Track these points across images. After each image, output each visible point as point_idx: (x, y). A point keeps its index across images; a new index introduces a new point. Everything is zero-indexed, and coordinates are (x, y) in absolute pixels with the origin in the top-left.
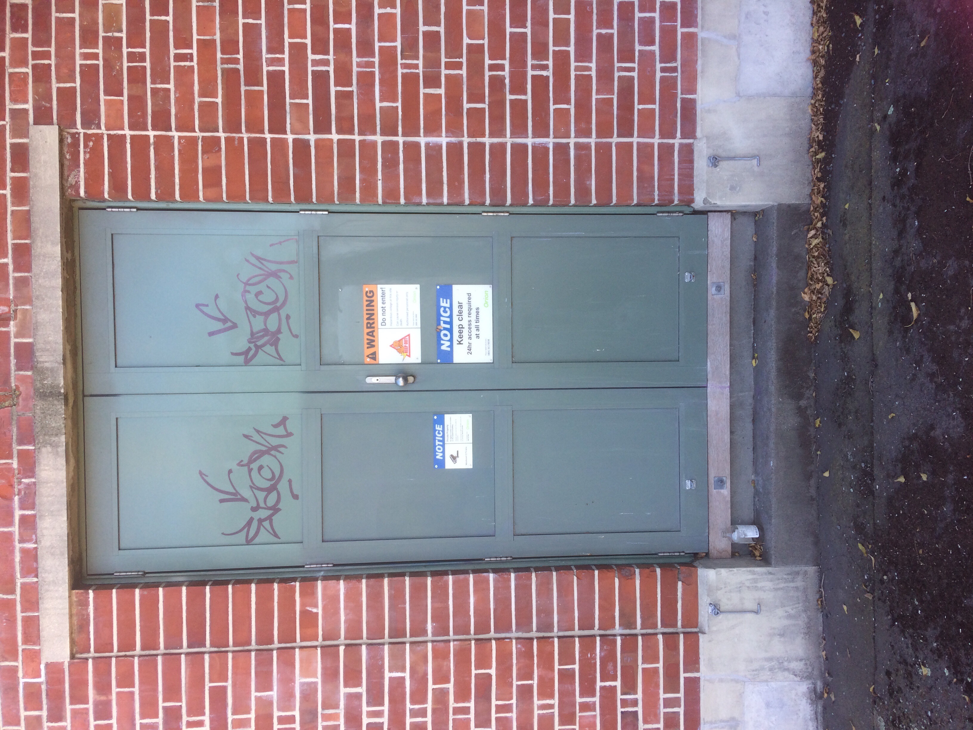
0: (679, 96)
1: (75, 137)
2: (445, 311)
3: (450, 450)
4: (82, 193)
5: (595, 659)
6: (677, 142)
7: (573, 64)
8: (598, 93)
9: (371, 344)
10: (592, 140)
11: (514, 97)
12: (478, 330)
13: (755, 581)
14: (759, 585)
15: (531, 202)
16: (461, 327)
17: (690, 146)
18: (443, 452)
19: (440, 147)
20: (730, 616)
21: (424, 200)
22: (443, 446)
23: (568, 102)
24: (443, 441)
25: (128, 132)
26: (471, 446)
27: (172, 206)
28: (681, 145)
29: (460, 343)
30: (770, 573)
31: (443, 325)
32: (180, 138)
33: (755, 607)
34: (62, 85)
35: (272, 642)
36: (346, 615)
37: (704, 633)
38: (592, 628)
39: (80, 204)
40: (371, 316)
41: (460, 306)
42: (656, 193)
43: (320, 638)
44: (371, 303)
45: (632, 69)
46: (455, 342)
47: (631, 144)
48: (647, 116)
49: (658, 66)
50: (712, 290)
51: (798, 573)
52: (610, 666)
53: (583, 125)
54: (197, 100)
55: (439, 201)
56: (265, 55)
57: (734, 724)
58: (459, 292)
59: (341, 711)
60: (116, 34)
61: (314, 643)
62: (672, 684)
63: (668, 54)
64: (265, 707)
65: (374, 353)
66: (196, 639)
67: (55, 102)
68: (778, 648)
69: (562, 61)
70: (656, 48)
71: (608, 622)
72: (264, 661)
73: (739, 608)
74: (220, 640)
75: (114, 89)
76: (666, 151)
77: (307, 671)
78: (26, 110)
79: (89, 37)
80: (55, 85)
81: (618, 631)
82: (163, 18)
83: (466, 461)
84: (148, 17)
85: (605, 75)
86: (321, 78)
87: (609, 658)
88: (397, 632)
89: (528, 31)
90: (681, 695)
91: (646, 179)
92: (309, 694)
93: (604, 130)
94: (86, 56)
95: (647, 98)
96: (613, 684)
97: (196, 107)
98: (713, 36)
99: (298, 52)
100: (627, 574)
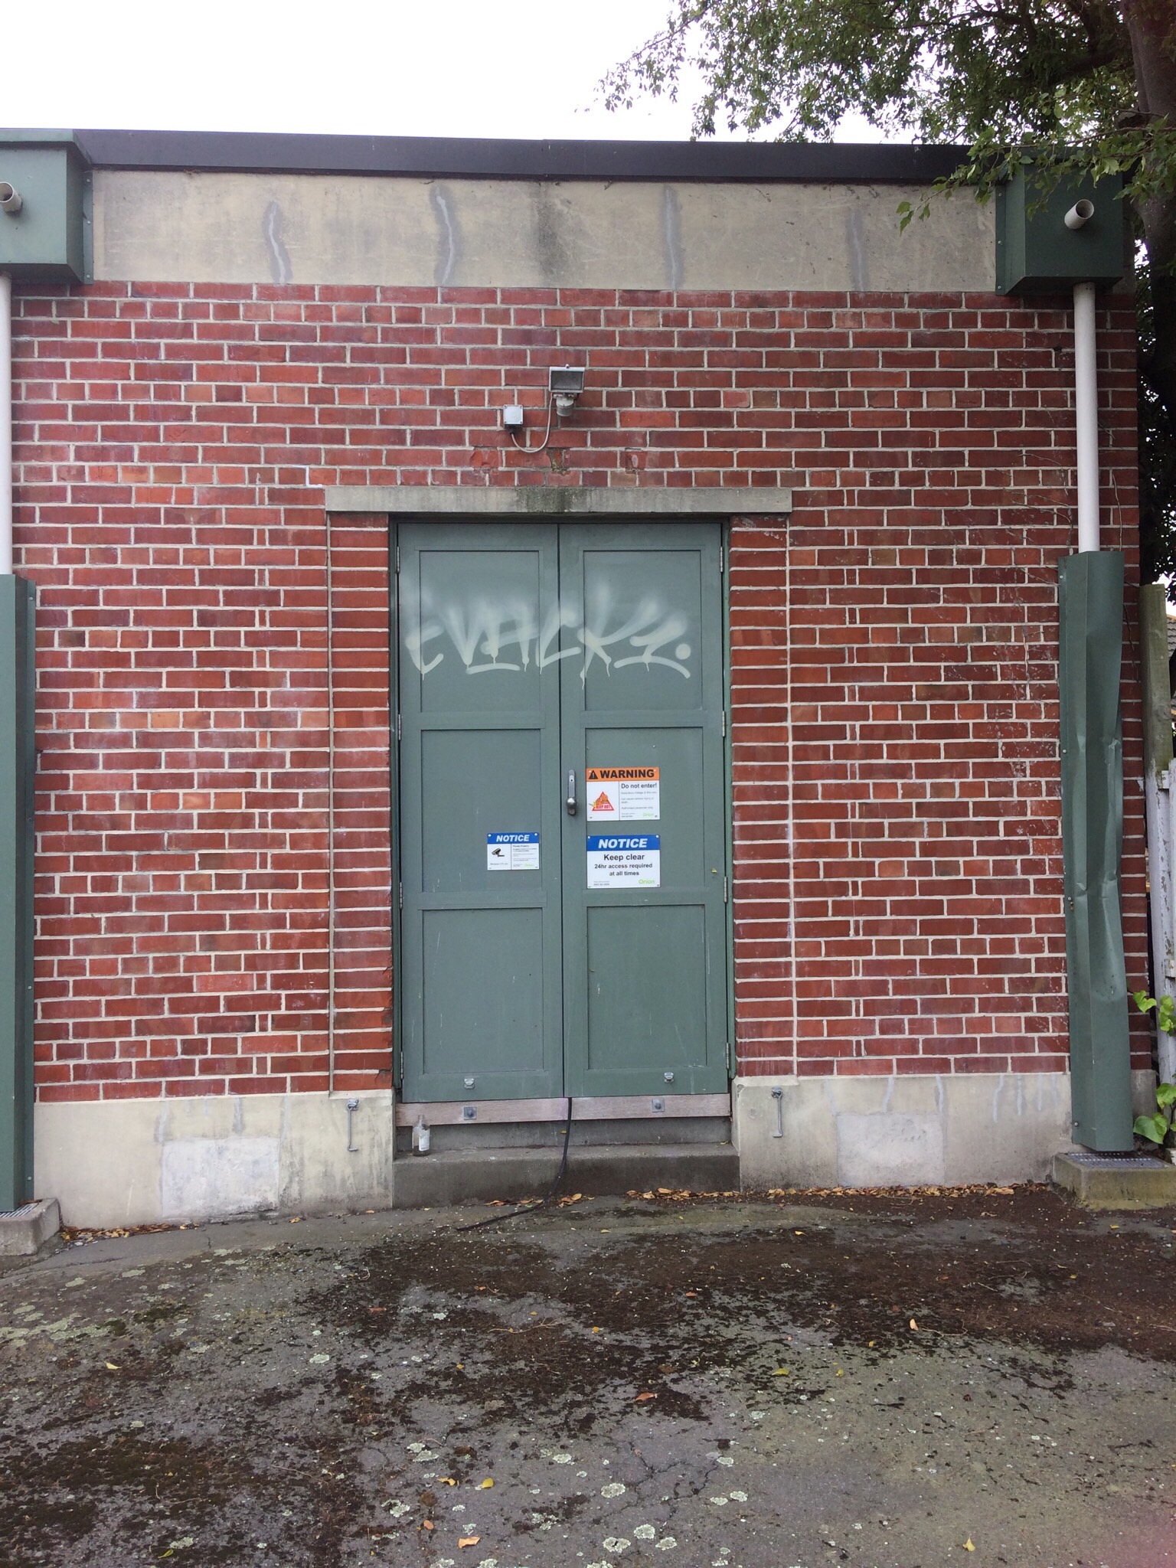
0: (836, 1059)
1: (783, 524)
2: (635, 843)
3: (505, 849)
4: (735, 529)
5: (308, 989)
6: (795, 1059)
7: (861, 959)
8: (837, 982)
9: (605, 775)
10: (794, 978)
11: (830, 904)
12: (618, 874)
13: (380, 1146)
14: (375, 1150)
15: (737, 922)
16: (620, 858)
17: (791, 1071)
18: (503, 842)
19: (784, 838)
20: (346, 1122)
21: (736, 823)
22: (509, 842)
23: (827, 955)
24: (514, 842)
25: (788, 568)
26: (508, 868)
27: (726, 604)
28: (791, 1063)
29: (606, 857)
30: (387, 1160)
31: (622, 841)
32: (785, 611)
33: (354, 1146)
34: (826, 515)
35: (334, 686)
36: (357, 753)
37: (330, 1095)
38: (337, 986)
39: (726, 528)
40: (631, 775)
41: (640, 857)
42: (748, 1040)
43: (336, 730)
44: (642, 774)
45: (858, 1014)
46: (606, 853)
47: (791, 1015)
48: (817, 1029)
49: (862, 1038)
50: (657, 1100)
51: (386, 1188)
52: (300, 1003)
53: (807, 969)
54: (817, 627)
55: (736, 836)
56: (857, 685)
57: (239, 1128)
58: (653, 857)
59: (269, 749)
60: (870, 560)
61: (332, 725)
62: (280, 1065)
63: (873, 1047)
64: (276, 680)
65: (596, 778)
66: (339, 620)
67: (812, 509)
68: (313, 1171)
69: (863, 948)
70: (877, 1036)
71: (341, 1001)
72: (319, 680)
73: (354, 1130)
74: (338, 640)
75: (823, 558)
76: (785, 1048)
77: (308, 718)
78: (804, 485)
79: (867, 538)
80: (825, 509)
81: (333, 1011)
82: (885, 599)
83: (494, 863)
84: (885, 587)
85: (852, 989)
86: (839, 732)
87: (309, 1002)
88: (339, 800)
89: (888, 917)
90: (269, 1074)
91: (760, 1029)
92: (286, 720)
93: (804, 990)
94: (851, 535)
95: (833, 1028)
96: (283, 1006)
97: (811, 626)
98: (890, 1089)
99: (861, 713)
100: (385, 1019)
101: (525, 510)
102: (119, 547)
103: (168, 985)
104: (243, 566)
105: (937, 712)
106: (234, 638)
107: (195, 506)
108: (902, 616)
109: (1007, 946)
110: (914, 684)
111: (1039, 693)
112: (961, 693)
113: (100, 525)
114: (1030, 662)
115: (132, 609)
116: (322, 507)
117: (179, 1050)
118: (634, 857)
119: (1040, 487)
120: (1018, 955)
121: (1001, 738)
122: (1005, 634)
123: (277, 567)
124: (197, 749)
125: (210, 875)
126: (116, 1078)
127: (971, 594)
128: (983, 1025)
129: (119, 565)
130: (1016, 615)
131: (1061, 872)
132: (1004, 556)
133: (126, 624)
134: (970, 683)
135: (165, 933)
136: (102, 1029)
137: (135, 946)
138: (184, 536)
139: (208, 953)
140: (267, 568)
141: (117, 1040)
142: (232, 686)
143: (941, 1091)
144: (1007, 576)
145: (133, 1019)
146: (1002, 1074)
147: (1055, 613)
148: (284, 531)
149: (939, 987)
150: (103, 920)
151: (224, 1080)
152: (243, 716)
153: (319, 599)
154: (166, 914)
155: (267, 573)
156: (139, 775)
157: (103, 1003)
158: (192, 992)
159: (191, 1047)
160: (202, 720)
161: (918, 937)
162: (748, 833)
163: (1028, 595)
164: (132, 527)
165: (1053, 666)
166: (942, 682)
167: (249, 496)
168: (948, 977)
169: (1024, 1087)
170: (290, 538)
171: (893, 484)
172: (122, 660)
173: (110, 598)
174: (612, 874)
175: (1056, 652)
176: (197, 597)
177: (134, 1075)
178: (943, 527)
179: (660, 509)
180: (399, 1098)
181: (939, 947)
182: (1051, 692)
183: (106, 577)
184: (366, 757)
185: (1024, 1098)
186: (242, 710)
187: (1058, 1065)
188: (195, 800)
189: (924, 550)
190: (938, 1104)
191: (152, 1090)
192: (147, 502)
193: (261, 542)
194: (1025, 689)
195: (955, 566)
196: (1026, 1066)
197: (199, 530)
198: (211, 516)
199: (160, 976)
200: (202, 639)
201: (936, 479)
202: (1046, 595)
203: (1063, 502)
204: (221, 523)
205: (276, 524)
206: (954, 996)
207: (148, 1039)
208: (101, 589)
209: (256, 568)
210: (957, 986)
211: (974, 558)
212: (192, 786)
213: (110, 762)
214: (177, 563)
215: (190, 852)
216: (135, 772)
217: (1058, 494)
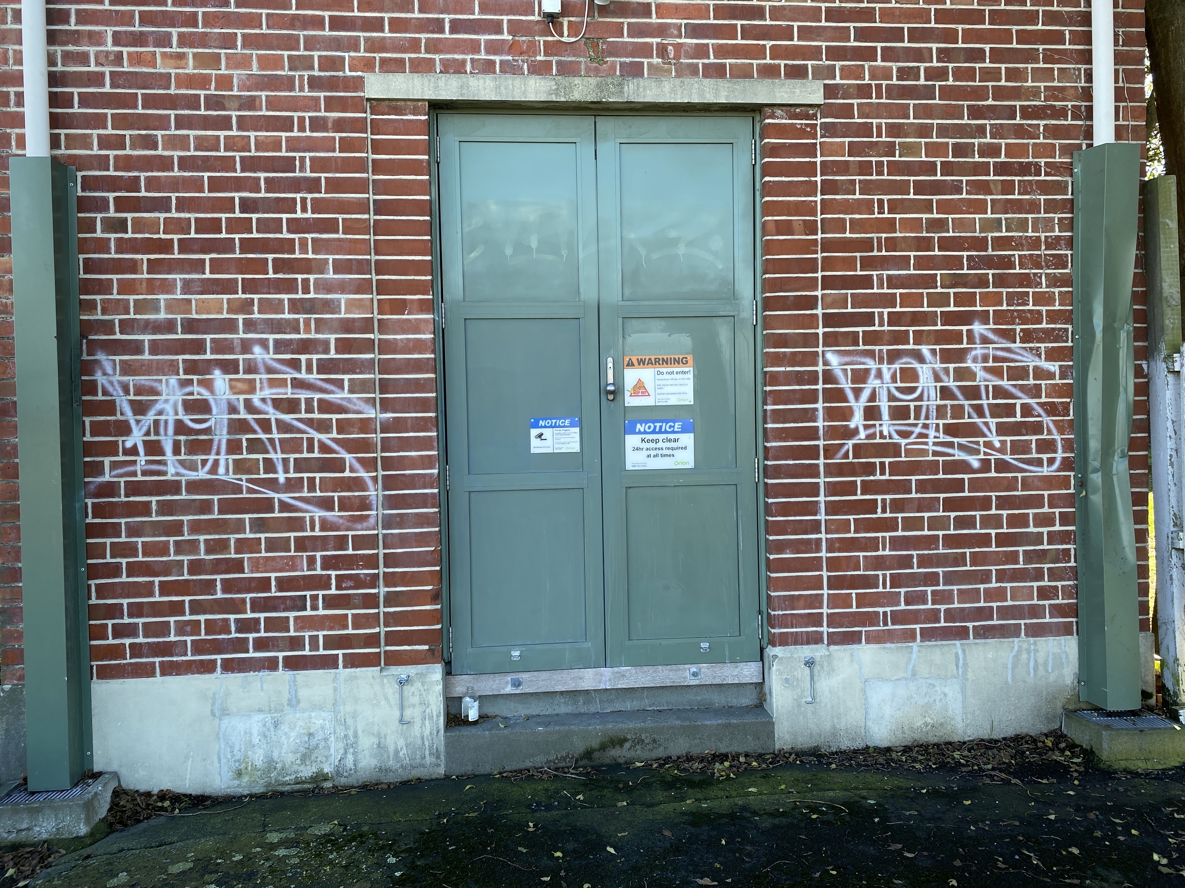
0: (864, 629)
1: (814, 117)
2: (670, 427)
3: (547, 433)
4: (767, 121)
5: (357, 569)
6: (824, 629)
7: (887, 535)
8: (864, 557)
9: (642, 362)
10: (824, 554)
11: (859, 483)
12: (655, 456)
13: (431, 718)
14: (427, 722)
15: (770, 501)
16: (657, 441)
17: (821, 641)
18: (545, 427)
19: (815, 421)
20: (397, 696)
21: (769, 408)
22: (551, 427)
23: (856, 531)
24: (555, 427)
25: (819, 159)
26: (550, 451)
27: (758, 194)
28: (822, 633)
29: (643, 440)
30: (438, 732)
31: (658, 425)
32: (816, 202)
33: (406, 718)
34: (856, 107)
35: (377, 274)
36: (402, 340)
37: (381, 671)
38: (386, 566)
39: (758, 118)
40: (665, 362)
41: (676, 440)
42: (781, 613)
43: (380, 317)
44: (677, 361)
45: (884, 587)
46: (643, 436)
47: (822, 589)
48: (846, 601)
49: (888, 609)
50: (694, 669)
51: (438, 757)
52: (350, 583)
53: (837, 545)
54: (848, 217)
55: (769, 420)
56: (885, 273)
57: (294, 702)
58: (688, 439)
59: (313, 336)
60: (897, 152)
61: (376, 311)
62: (331, 642)
63: (898, 618)
64: (320, 267)
65: (633, 365)
66: (381, 208)
67: (842, 101)
68: (366, 743)
69: (890, 525)
70: (903, 607)
71: (391, 581)
72: (362, 267)
73: (406, 704)
74: (379, 228)
75: (854, 149)
76: (816, 620)
77: (351, 305)
78: (834, 78)
79: (895, 130)
80: (855, 102)
81: (383, 590)
82: (912, 191)
83: (537, 446)
84: (912, 178)
85: (879, 563)
86: (868, 319)
87: (358, 582)
88: (385, 386)
89: (914, 495)
90: (322, 652)
91: (792, 603)
92: (329, 306)
93: (833, 564)
94: (879, 127)
95: (862, 600)
96: (333, 586)
97: (842, 216)
98: (914, 656)
99: (889, 301)
100: (435, 597)
101: (563, 99)
102: (159, 133)
103: (218, 567)
104: (284, 154)
105: (960, 300)
106: (276, 226)
107: (235, 93)
108: (927, 207)
109: (1021, 521)
110: (938, 272)
111: (1054, 281)
112: (982, 282)
113: (140, 111)
114: (1046, 252)
115: (174, 196)
116: (362, 94)
117: (233, 629)
118: (670, 440)
119: (1056, 84)
120: (1032, 529)
121: (1019, 324)
122: (1022, 225)
123: (318, 154)
124: (242, 335)
125: (258, 460)
126: (172, 656)
127: (992, 186)
128: (1000, 595)
129: (160, 152)
130: (1033, 207)
131: (1072, 451)
132: (1022, 150)
133: (169, 210)
134: (991, 272)
135: (215, 516)
136: (156, 609)
137: (186, 529)
138: (224, 123)
139: (258, 535)
140: (308, 155)
141: (172, 619)
142: (275, 272)
143: (961, 656)
144: (1025, 169)
145: (187, 599)
146: (1016, 640)
147: (1070, 206)
148: (324, 119)
149: (960, 560)
150: (154, 503)
151: (277, 657)
152: (286, 302)
153: (361, 186)
154: (216, 498)
155: (308, 160)
156: (184, 361)
157: (157, 584)
158: (243, 572)
159: (245, 626)
160: (246, 306)
161: (941, 514)
162: (779, 416)
163: (1045, 187)
164: (172, 113)
165: (1067, 255)
166: (965, 271)
167: (289, 83)
168: (967, 551)
169: (1036, 651)
170: (330, 125)
171: (918, 80)
172: (165, 246)
173: (152, 184)
174: (649, 456)
175: (1070, 243)
176: (238, 184)
177: (189, 653)
178: (965, 121)
179: (696, 100)
180: (448, 672)
181: (960, 523)
182: (1065, 281)
183: (147, 164)
184: (411, 344)
185: (1036, 661)
186: (285, 297)
187: (1066, 630)
188: (240, 385)
189: (948, 143)
190: (957, 666)
191: (208, 668)
192: (187, 88)
193: (302, 129)
194: (1040, 278)
195: (977, 159)
196: (1036, 631)
197: (239, 117)
198: (251, 103)
199: (212, 557)
200: (245, 225)
201: (959, 74)
202: (1060, 187)
203: (1077, 99)
204: (261, 110)
205: (315, 111)
206: (974, 568)
207: (202, 618)
208: (143, 175)
209: (297, 155)
210: (976, 559)
211: (994, 150)
212: (237, 372)
213: (156, 348)
214: (218, 150)
215: (238, 437)
216: (180, 357)
217: (1072, 91)
